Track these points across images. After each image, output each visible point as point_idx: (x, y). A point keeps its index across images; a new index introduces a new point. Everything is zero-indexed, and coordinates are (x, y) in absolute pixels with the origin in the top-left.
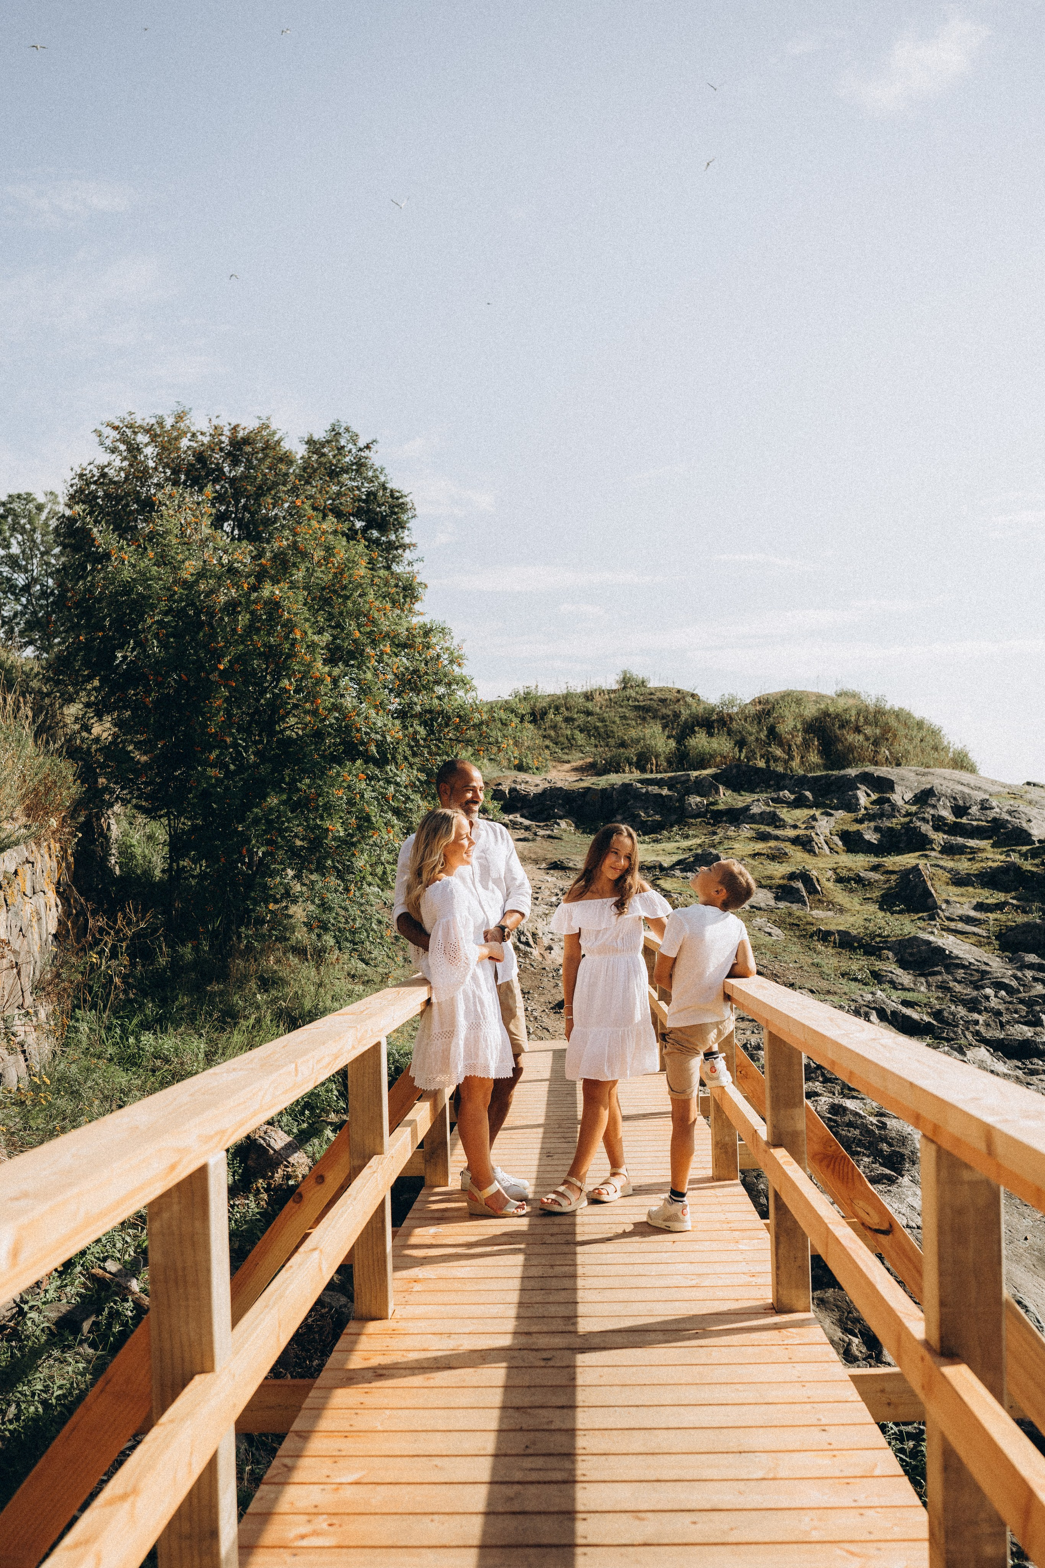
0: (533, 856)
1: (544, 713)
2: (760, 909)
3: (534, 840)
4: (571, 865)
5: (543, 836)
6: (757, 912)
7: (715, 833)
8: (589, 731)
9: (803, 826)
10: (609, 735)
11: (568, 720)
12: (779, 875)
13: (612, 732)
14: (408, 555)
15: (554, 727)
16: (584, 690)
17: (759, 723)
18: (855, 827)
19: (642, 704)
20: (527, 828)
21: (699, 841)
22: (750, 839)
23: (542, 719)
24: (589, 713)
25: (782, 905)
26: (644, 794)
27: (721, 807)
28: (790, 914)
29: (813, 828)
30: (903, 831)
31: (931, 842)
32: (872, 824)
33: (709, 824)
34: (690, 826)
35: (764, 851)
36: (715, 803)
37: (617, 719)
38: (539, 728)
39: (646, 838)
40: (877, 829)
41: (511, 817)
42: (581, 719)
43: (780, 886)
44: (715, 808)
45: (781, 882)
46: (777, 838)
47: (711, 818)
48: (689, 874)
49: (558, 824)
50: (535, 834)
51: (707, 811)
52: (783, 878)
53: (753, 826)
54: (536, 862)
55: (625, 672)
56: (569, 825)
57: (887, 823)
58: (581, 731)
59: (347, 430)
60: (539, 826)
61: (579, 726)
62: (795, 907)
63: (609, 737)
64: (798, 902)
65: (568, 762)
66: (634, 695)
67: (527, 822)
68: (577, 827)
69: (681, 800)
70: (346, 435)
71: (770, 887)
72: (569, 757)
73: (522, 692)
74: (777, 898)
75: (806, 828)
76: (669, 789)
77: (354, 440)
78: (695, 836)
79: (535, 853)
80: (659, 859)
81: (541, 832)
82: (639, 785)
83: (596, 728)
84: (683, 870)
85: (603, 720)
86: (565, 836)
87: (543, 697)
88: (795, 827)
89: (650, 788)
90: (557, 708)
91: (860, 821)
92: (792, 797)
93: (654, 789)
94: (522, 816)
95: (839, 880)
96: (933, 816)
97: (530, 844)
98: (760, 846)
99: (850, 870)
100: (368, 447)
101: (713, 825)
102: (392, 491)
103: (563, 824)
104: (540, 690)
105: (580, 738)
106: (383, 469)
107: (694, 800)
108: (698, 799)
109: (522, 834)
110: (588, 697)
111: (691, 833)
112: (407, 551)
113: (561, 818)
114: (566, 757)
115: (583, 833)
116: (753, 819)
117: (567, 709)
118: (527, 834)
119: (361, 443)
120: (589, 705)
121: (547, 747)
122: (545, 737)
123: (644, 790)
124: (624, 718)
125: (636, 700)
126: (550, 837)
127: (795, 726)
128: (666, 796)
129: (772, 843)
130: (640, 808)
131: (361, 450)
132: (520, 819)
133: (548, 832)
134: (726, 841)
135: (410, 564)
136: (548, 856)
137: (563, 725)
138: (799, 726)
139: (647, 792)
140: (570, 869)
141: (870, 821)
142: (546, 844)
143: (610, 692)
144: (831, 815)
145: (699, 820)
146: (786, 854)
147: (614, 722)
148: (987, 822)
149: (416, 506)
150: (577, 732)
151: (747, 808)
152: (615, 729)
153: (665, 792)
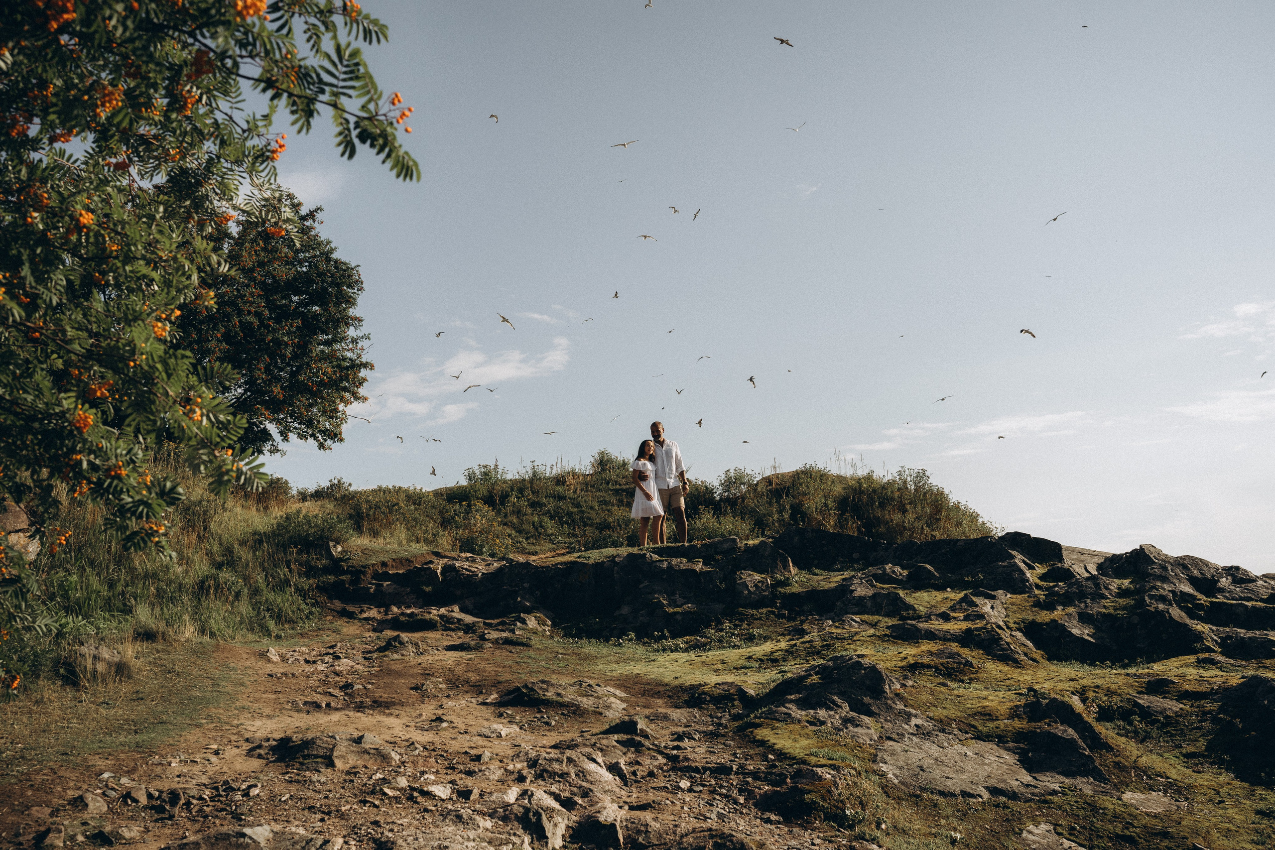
0: (473, 677)
1: (505, 497)
2: (1013, 796)
3: (478, 648)
4: (550, 694)
5: (496, 642)
6: (1017, 806)
7: (802, 633)
8: (560, 518)
9: (961, 616)
10: (585, 522)
11: (533, 505)
12: (1004, 709)
13: (590, 519)
14: (351, 332)
15: (518, 512)
16: (554, 472)
17: (778, 502)
18: (1044, 617)
19: (624, 487)
20: (468, 629)
21: (783, 645)
22: (883, 638)
23: (503, 503)
24: (561, 498)
25: (1051, 782)
26: (663, 571)
27: (796, 589)
28: (1093, 808)
29: (981, 617)
30: (1136, 619)
31: (1199, 637)
32: (1071, 610)
33: (780, 616)
34: (751, 620)
35: (925, 660)
36: (786, 583)
37: (596, 505)
38: (498, 513)
39: (680, 642)
40: (1084, 618)
41: (443, 611)
42: (551, 505)
43: (1019, 736)
44: (788, 590)
45: (1017, 724)
46: (931, 636)
47: (783, 607)
48: (822, 713)
49: (524, 622)
50: (482, 638)
51: (774, 596)
52: (1014, 714)
53: (865, 617)
54: (478, 689)
55: (602, 454)
56: (542, 623)
57: (1095, 609)
58: (552, 518)
59: (290, 196)
60: (489, 626)
61: (549, 511)
62: (1086, 786)
63: (585, 525)
64: (1085, 774)
65: (535, 553)
66: (614, 477)
67: (469, 619)
68: (554, 625)
69: (730, 577)
70: (288, 202)
71: (1000, 739)
72: (538, 548)
73: (478, 473)
74: (1030, 765)
75: (966, 618)
76: (705, 564)
77: (296, 207)
78: (766, 638)
79: (477, 671)
80: (730, 678)
81: (494, 635)
82: (656, 557)
83: (570, 514)
84: (803, 704)
85: (578, 505)
86: (535, 641)
87: (505, 482)
88: (945, 617)
89: (674, 561)
90: (521, 491)
91: (1049, 606)
92: (905, 573)
93: (680, 563)
94: (463, 610)
95: (1105, 714)
96: (1173, 592)
97: (472, 655)
98: (910, 652)
99: (1110, 693)
100: (311, 215)
101: (789, 619)
102: (336, 261)
103: (532, 622)
104: (500, 471)
105: (550, 526)
106: (329, 242)
107: (752, 578)
108: (757, 577)
109: (457, 638)
110: (560, 480)
111: (756, 632)
112: (352, 328)
113: (529, 611)
114: (532, 548)
115: (565, 635)
116: (861, 606)
117: (533, 493)
118: (468, 639)
119: (304, 211)
120: (560, 489)
121: (510, 535)
122: (505, 524)
123: (665, 565)
124: (604, 503)
125: (616, 482)
126: (507, 642)
127: (826, 505)
128: (702, 573)
129: (926, 646)
130: (660, 593)
131: (303, 218)
132: (457, 613)
133: (505, 634)
134: (838, 644)
135: (355, 341)
136: (507, 676)
137: (529, 510)
138: (831, 504)
139: (670, 567)
140: (548, 703)
141: (1065, 605)
142: (501, 655)
143: (585, 476)
144: (993, 597)
145: (764, 610)
146: (969, 664)
147: (592, 508)
148: (1262, 600)
149: (363, 278)
150: (546, 519)
151: (844, 589)
152: (594, 515)
153: (699, 566)
